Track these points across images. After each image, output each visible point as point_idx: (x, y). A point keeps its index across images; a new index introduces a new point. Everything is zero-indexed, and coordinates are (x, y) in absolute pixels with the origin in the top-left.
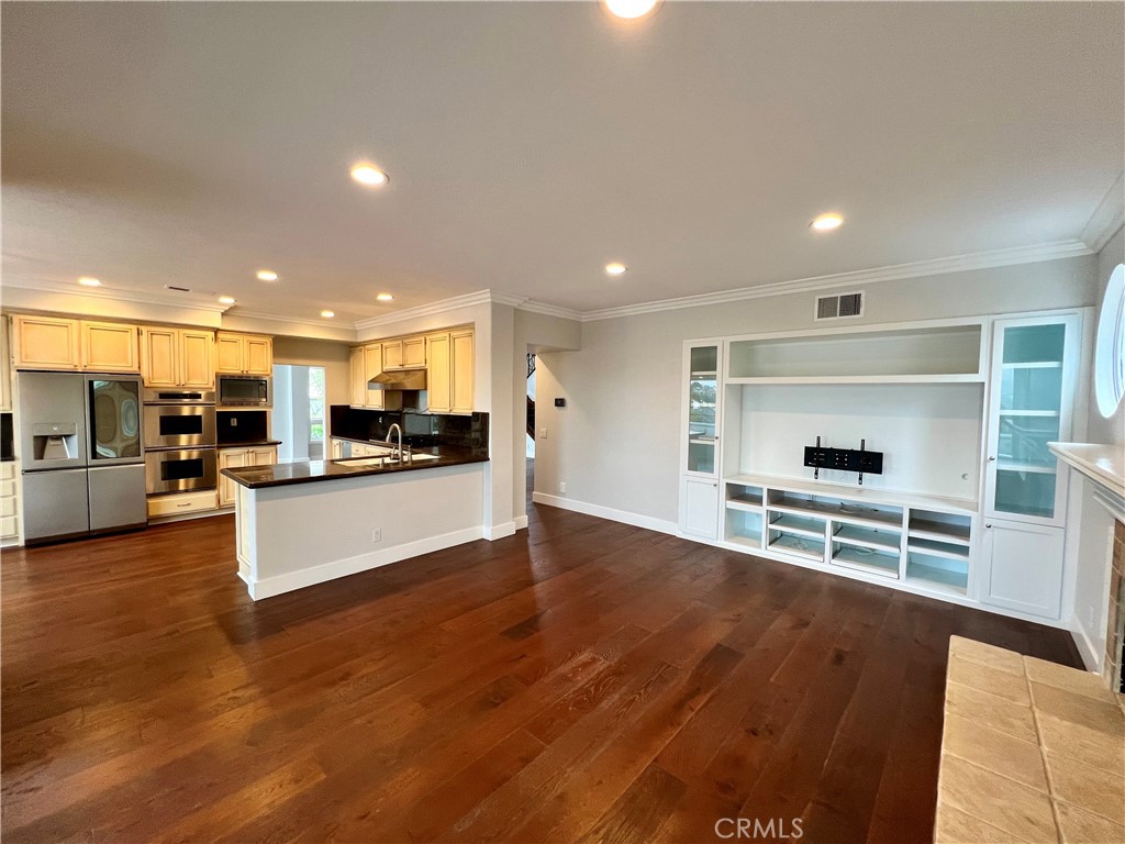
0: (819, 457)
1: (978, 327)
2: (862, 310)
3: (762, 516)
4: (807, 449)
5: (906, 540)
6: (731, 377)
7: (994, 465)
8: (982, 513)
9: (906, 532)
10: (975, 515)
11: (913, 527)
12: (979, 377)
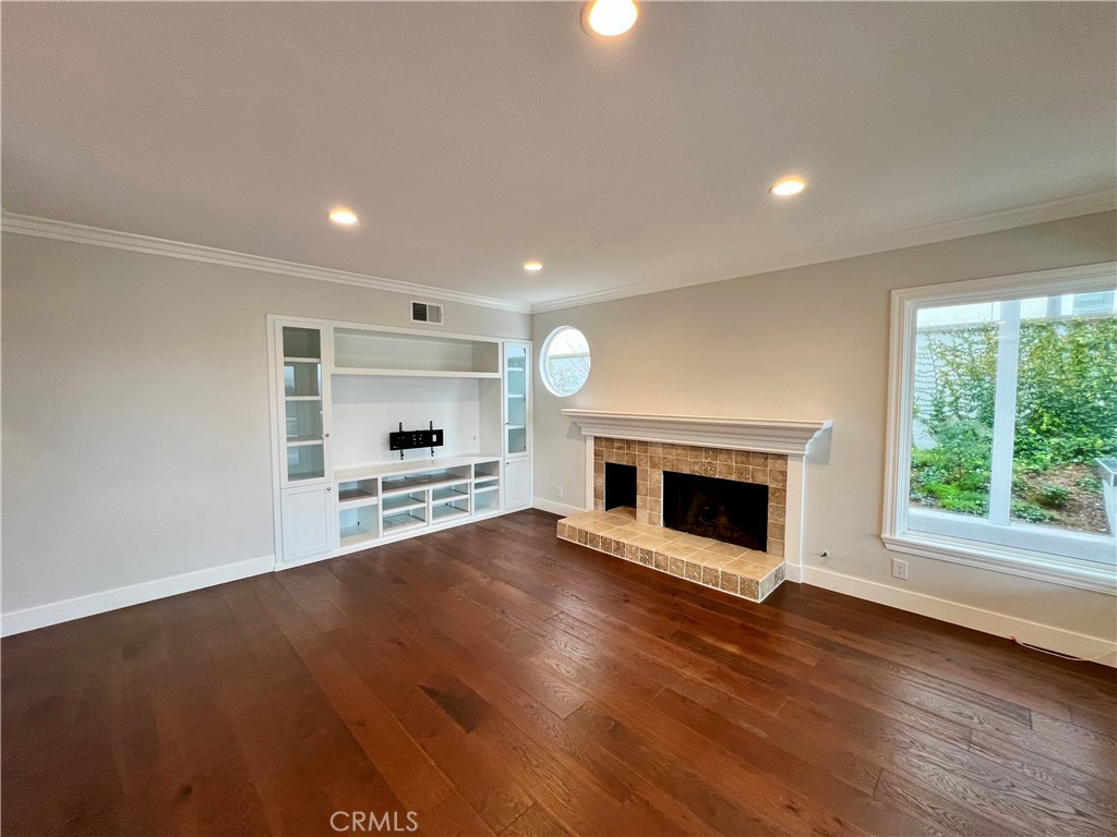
0: (402, 441)
1: (497, 344)
2: (442, 319)
3: (377, 505)
4: (392, 434)
5: (473, 486)
6: (336, 366)
7: (507, 428)
8: (504, 456)
9: (473, 480)
10: (500, 459)
11: (476, 476)
12: (498, 375)
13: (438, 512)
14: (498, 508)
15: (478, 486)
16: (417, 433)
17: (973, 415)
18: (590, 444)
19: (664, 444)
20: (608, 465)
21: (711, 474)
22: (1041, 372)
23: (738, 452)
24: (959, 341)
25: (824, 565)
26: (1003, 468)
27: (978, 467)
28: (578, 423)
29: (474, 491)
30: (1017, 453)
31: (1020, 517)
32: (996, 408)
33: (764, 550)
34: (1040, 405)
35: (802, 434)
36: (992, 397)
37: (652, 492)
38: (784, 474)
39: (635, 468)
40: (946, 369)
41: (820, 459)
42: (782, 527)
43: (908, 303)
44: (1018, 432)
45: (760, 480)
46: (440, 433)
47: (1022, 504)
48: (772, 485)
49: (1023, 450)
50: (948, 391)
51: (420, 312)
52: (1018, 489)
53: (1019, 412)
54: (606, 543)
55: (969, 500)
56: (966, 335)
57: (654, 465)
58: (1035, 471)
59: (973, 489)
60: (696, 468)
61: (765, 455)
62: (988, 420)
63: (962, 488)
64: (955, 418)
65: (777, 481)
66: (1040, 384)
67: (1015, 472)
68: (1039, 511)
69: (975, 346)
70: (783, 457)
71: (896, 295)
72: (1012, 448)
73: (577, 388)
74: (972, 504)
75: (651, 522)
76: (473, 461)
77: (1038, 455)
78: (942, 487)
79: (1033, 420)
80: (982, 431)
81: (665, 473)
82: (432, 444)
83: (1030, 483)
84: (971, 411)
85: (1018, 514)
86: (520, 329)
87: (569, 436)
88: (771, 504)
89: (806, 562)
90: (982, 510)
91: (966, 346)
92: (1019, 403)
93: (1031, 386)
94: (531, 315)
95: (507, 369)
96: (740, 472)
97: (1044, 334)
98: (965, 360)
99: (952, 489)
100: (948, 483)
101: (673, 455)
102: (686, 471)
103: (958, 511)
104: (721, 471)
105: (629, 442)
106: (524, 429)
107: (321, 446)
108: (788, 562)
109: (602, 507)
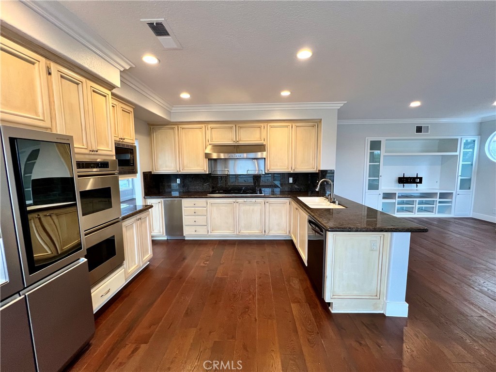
0: (403, 180)
1: (458, 139)
2: (429, 131)
3: (395, 203)
4: (399, 178)
5: (438, 202)
6: (385, 152)
7: (460, 178)
8: (456, 190)
9: (438, 200)
10: (454, 192)
11: (440, 198)
12: (457, 153)
13: (420, 210)
14: (450, 214)
15: (440, 202)
16: (410, 178)
29: (438, 204)
46: (421, 179)
51: (419, 130)
76: (439, 192)
82: (417, 183)
94: (481, 123)
95: (462, 150)
106: (471, 179)
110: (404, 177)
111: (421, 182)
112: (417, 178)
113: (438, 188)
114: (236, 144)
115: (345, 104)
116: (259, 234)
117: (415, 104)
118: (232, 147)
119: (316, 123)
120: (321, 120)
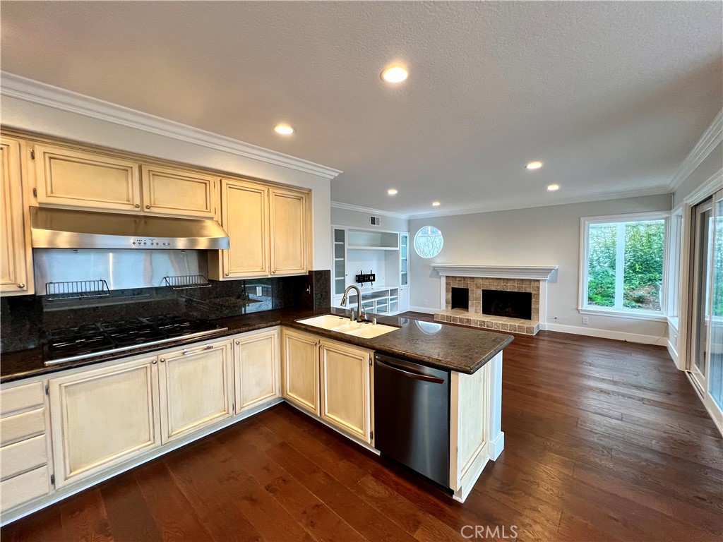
0: (361, 279)
1: (398, 234)
2: (380, 224)
4: (358, 276)
5: (389, 300)
6: (348, 245)
7: (401, 273)
8: (400, 286)
10: (399, 288)
12: (397, 249)
14: (397, 310)
15: (391, 300)
16: (367, 275)
17: (606, 265)
18: (444, 280)
19: (482, 278)
20: (454, 289)
21: (505, 290)
22: (635, 246)
23: (518, 280)
24: (599, 232)
25: (556, 322)
26: (620, 288)
27: (608, 288)
28: (436, 271)
29: (390, 302)
30: (625, 282)
31: (627, 306)
32: (616, 261)
33: (530, 319)
34: (634, 260)
35: (547, 271)
36: (614, 256)
37: (477, 299)
38: (539, 288)
39: (468, 289)
40: (594, 245)
41: (554, 281)
42: (538, 309)
43: (586, 222)
44: (625, 272)
45: (528, 291)
46: (374, 275)
47: (627, 302)
48: (533, 292)
49: (628, 280)
50: (595, 255)
51: (373, 221)
52: (626, 296)
53: (626, 263)
54: (461, 320)
55: (606, 300)
56: (602, 229)
57: (478, 287)
58: (633, 288)
59: (608, 297)
60: (499, 287)
61: (530, 280)
62: (613, 266)
63: (603, 296)
64: (599, 267)
65: (536, 291)
66: (634, 251)
67: (625, 289)
68: (634, 304)
69: (606, 235)
70: (538, 281)
71: (582, 219)
72: (623, 279)
73: (436, 254)
74: (607, 302)
75: (476, 312)
76: (389, 288)
77: (633, 281)
78: (594, 296)
79: (631, 267)
80: (611, 272)
81: (483, 291)
82: (371, 281)
83: (631, 293)
84: (605, 263)
85: (625, 305)
86: (405, 227)
87: (431, 276)
88: (533, 300)
89: (548, 322)
90: (612, 304)
91: (603, 234)
92: (625, 260)
93: (630, 252)
94: (409, 221)
95: (401, 245)
96: (519, 288)
97: (635, 229)
98: (602, 240)
99: (599, 297)
100: (597, 294)
101: (487, 282)
102: (493, 289)
103: (602, 305)
104: (510, 288)
105: (464, 278)
106: (406, 274)
107: (344, 280)
108: (541, 322)
109: (450, 308)
110: (361, 275)
111: (374, 280)
112: (371, 275)
113: (384, 284)
114: (142, 214)
115: (340, 174)
116: (221, 418)
117: (392, 192)
118: (127, 219)
119: (303, 194)
120: (310, 190)
